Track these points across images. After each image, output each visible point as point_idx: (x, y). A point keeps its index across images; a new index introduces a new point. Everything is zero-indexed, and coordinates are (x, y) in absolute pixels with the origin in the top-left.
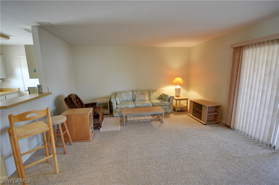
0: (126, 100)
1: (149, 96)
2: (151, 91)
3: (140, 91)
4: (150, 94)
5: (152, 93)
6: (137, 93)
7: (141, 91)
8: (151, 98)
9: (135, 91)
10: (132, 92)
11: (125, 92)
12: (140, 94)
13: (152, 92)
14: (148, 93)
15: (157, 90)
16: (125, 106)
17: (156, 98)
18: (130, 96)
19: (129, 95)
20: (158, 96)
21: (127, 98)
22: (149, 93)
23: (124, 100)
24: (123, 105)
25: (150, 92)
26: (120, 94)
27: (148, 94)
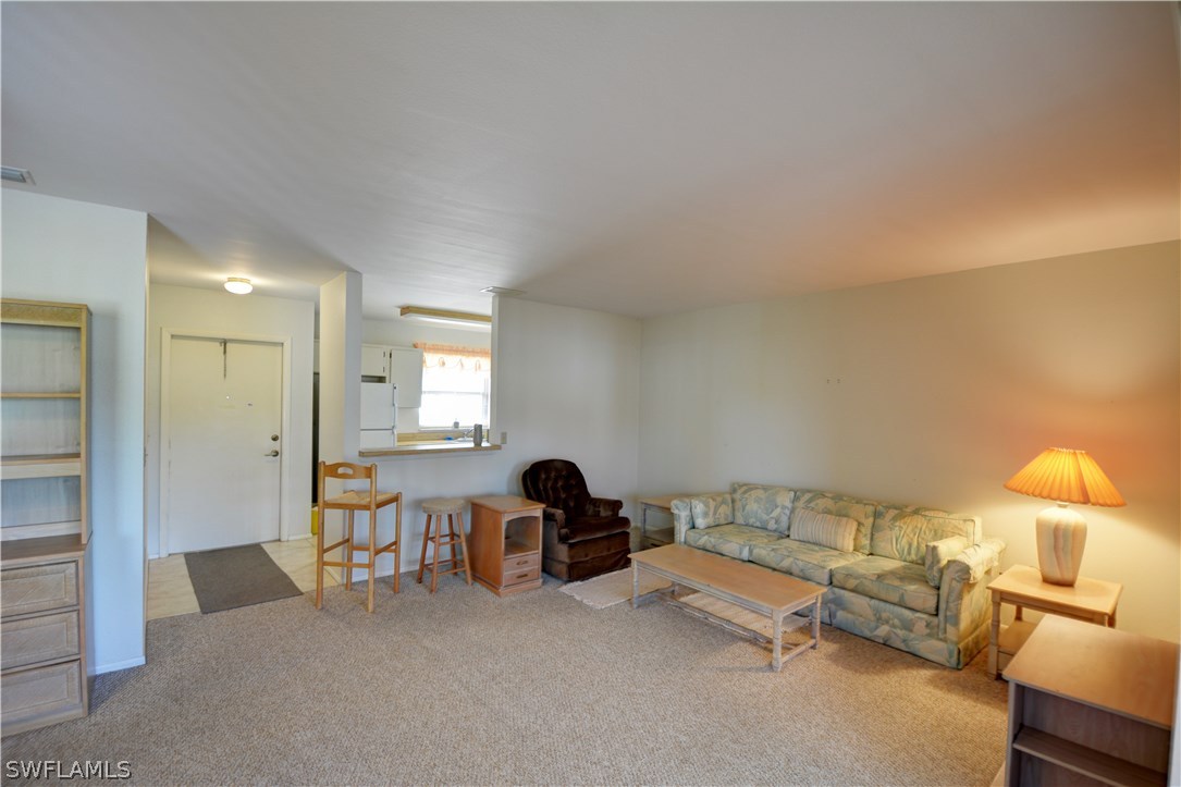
0: (758, 524)
1: (872, 535)
2: (888, 508)
3: (832, 498)
4: (879, 521)
5: (895, 519)
6: (812, 505)
7: (838, 497)
8: (883, 544)
9: (809, 491)
10: (792, 494)
11: (765, 488)
12: (829, 512)
13: (893, 513)
14: (867, 517)
15: (930, 514)
16: (712, 540)
17: (909, 553)
18: (779, 510)
19: (777, 507)
20: (923, 546)
21: (765, 517)
22: (877, 515)
23: (751, 521)
24: (706, 537)
25: (883, 512)
26: (745, 492)
27: (871, 520)
